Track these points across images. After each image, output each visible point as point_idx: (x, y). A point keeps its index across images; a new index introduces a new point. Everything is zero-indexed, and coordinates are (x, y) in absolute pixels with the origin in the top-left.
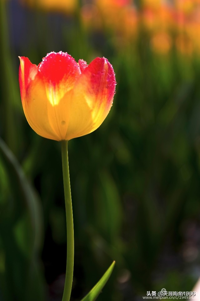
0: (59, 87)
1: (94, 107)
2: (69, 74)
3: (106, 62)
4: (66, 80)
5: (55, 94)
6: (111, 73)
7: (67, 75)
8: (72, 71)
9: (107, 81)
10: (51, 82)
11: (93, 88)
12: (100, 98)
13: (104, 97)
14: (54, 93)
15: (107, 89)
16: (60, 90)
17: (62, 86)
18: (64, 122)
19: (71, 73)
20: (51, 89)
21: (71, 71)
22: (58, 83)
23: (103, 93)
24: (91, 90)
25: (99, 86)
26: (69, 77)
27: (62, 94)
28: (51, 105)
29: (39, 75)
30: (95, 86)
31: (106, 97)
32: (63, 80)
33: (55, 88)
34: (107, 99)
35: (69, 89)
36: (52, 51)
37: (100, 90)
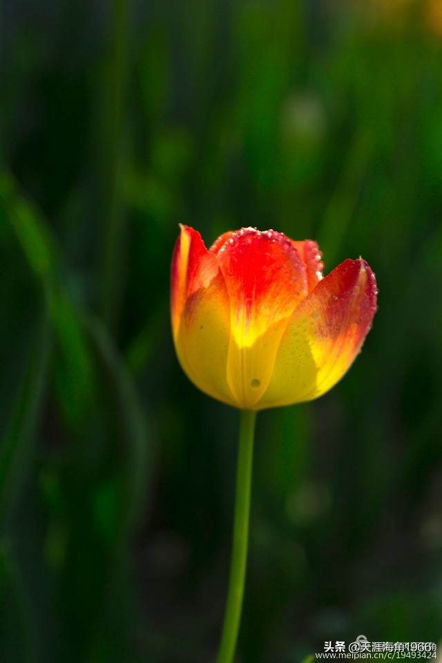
0: (257, 311)
1: (324, 363)
2: (282, 283)
3: (363, 270)
4: (274, 297)
5: (248, 324)
6: (369, 290)
7: (277, 286)
8: (290, 279)
9: (359, 308)
10: (242, 299)
11: (330, 325)
12: (340, 344)
13: (349, 342)
14: (245, 322)
15: (356, 325)
16: (260, 318)
17: (264, 309)
18: (256, 383)
19: (286, 282)
20: (242, 313)
21: (286, 279)
22: (258, 302)
23: (349, 332)
24: (326, 330)
25: (342, 321)
26: (282, 291)
27: (263, 328)
28: (235, 346)
29: (220, 280)
30: (334, 321)
31: (352, 341)
32: (269, 297)
33: (249, 312)
34: (354, 345)
35: (278, 318)
36: (253, 227)
37: (342, 329)
